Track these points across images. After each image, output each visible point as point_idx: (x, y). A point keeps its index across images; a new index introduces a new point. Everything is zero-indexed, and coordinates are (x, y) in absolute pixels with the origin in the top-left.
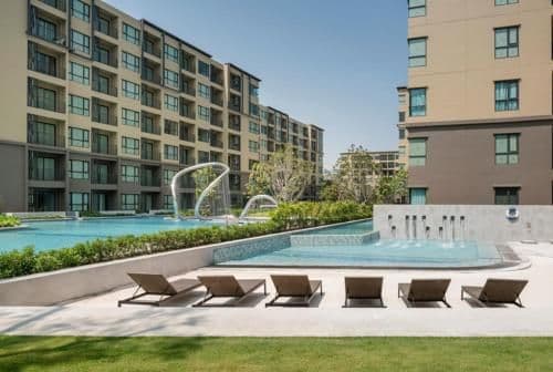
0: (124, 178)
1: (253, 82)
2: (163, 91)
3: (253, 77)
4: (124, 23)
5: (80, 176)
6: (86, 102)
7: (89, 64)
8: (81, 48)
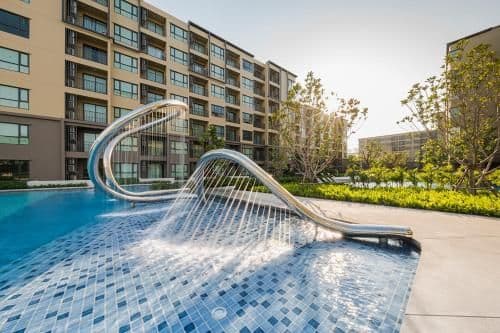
0: (173, 151)
1: (290, 77)
2: (210, 82)
3: (290, 73)
4: (171, 24)
5: (129, 149)
6: (135, 87)
7: (138, 56)
8: (130, 43)
